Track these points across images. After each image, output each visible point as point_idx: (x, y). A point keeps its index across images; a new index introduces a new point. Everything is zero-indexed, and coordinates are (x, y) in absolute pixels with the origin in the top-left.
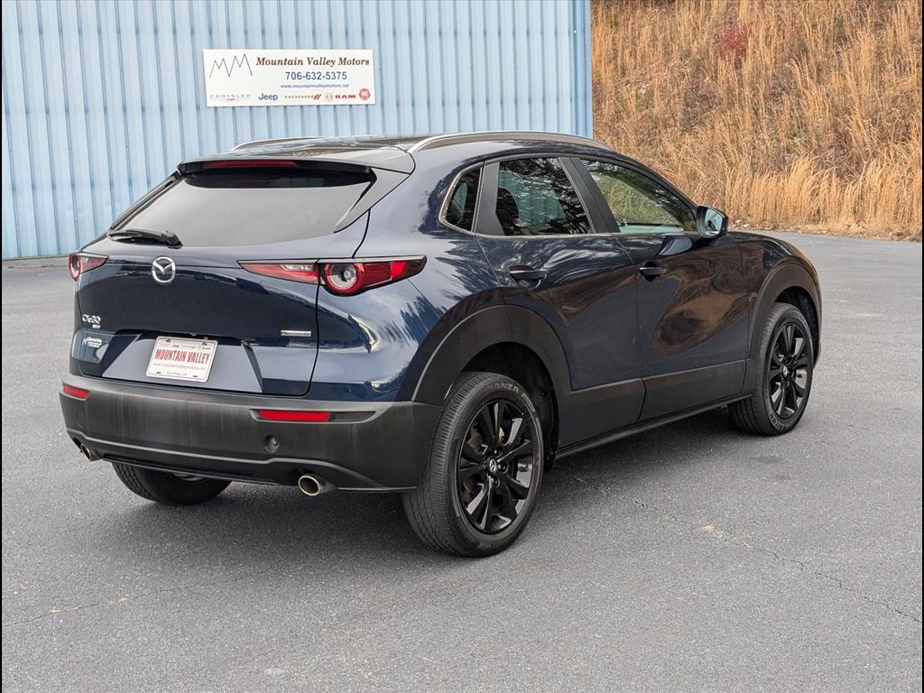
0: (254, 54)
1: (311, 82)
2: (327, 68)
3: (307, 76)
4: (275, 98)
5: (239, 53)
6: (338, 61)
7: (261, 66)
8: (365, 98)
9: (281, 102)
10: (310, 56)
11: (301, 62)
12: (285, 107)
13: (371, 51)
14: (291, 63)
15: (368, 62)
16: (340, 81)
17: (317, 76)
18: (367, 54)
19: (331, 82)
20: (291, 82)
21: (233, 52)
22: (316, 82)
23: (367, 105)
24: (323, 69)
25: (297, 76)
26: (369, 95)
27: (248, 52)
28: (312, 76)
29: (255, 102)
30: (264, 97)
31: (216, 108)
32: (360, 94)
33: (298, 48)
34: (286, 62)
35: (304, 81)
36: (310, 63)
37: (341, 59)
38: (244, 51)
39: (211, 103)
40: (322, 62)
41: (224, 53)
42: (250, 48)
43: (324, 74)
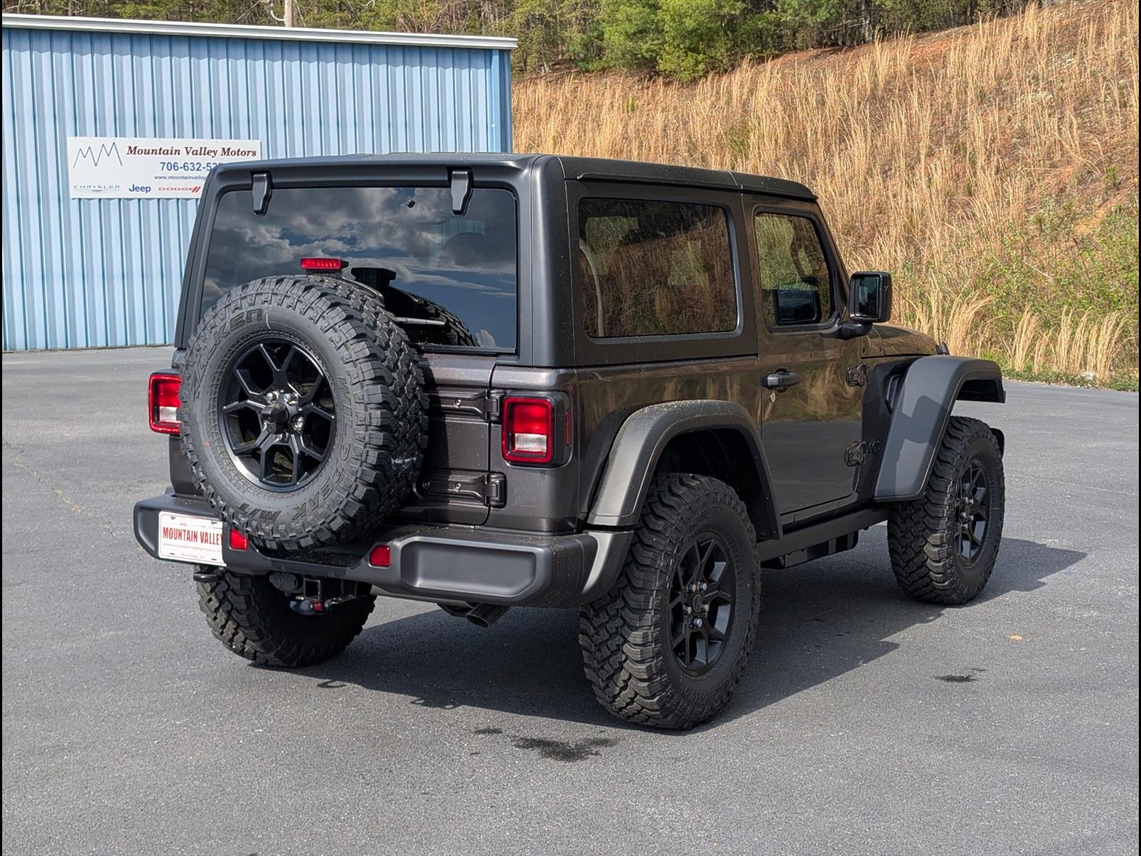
0: (123, 143)
1: (189, 173)
2: (208, 159)
3: (185, 167)
4: (147, 189)
5: (109, 140)
6: (220, 151)
7: (132, 155)
9: (154, 194)
10: (189, 146)
11: (178, 152)
12: (159, 200)
13: (259, 141)
14: (166, 152)
15: (254, 153)
17: (196, 167)
18: (254, 145)
20: (166, 173)
21: (100, 140)
22: (195, 173)
24: (204, 160)
25: (174, 166)
27: (119, 140)
28: (190, 167)
29: (125, 194)
30: (135, 189)
31: (80, 200)
33: (174, 137)
34: (161, 151)
35: (181, 172)
36: (188, 153)
37: (224, 149)
38: (113, 139)
39: (73, 194)
40: (203, 152)
41: (90, 141)
42: (121, 136)
43: (204, 165)
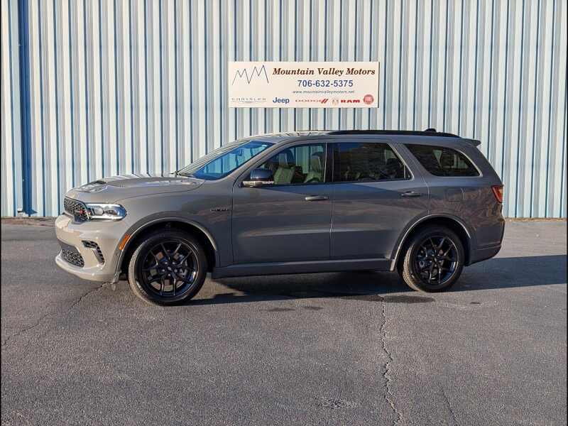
0: (271, 66)
1: (320, 88)
2: (335, 77)
3: (317, 84)
4: (287, 101)
6: (346, 71)
7: (276, 75)
8: (369, 103)
9: (291, 105)
11: (312, 72)
13: (378, 63)
14: (303, 73)
15: (373, 72)
16: (347, 88)
17: (326, 83)
18: (373, 66)
19: (338, 89)
20: (302, 88)
21: (253, 64)
22: (325, 88)
23: (369, 109)
24: (332, 78)
25: (308, 83)
26: (373, 100)
27: (267, 64)
28: (321, 83)
29: (269, 104)
30: (277, 101)
32: (364, 100)
33: (310, 61)
34: (299, 72)
35: (314, 88)
36: (320, 73)
37: (349, 69)
38: (263, 63)
39: (232, 105)
40: (332, 72)
41: (246, 64)
42: (269, 61)
43: (332, 82)
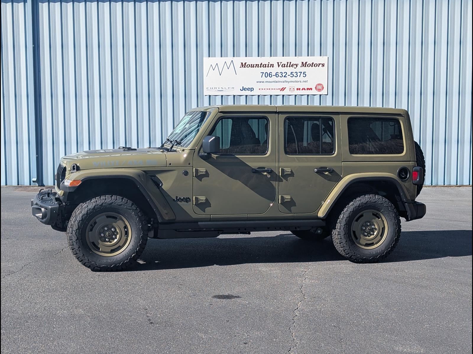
0: (238, 61)
1: (279, 79)
2: (292, 69)
3: (276, 75)
4: (252, 89)
5: (229, 59)
6: (300, 64)
7: (243, 68)
8: (319, 90)
9: (256, 92)
10: (280, 62)
11: (272, 66)
12: (259, 96)
13: (327, 57)
14: (265, 66)
15: (323, 65)
16: (302, 78)
17: (284, 75)
18: (323, 60)
19: (294, 79)
20: (264, 79)
21: (224, 59)
22: (283, 79)
23: (320, 95)
24: (289, 70)
25: (270, 75)
26: (323, 88)
27: (235, 59)
28: (280, 75)
29: (237, 92)
30: (244, 89)
31: (210, 96)
32: (316, 88)
33: (271, 56)
34: (262, 65)
35: (274, 78)
36: (279, 66)
37: (303, 63)
38: (232, 58)
39: (206, 93)
40: (288, 65)
41: (218, 60)
42: (237, 56)
43: (289, 73)
